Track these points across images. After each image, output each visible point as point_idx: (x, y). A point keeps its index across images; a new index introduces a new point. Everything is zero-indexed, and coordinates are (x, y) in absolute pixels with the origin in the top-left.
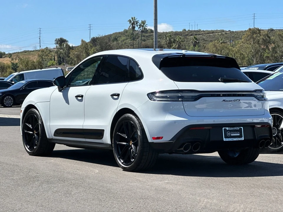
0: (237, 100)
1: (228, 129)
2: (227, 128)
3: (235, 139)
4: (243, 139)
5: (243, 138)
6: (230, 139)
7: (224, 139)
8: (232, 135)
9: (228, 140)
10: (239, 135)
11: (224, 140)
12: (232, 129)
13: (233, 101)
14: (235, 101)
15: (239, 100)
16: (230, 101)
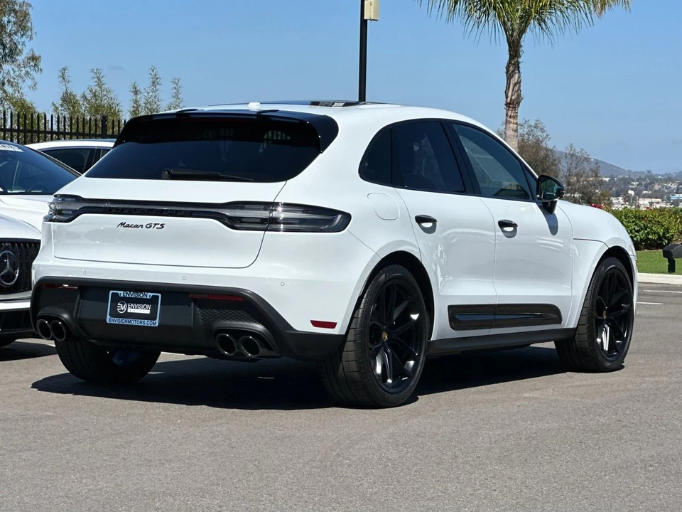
0: (155, 224)
1: (122, 295)
2: (121, 293)
3: (135, 323)
4: (157, 325)
5: (157, 321)
6: (124, 322)
7: (108, 317)
8: (129, 310)
9: (116, 321)
10: (148, 312)
11: (108, 322)
12: (132, 295)
13: (144, 226)
14: (149, 226)
15: (161, 225)
16: (137, 226)
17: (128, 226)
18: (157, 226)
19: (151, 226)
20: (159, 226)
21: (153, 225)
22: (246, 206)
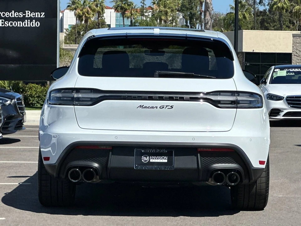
0: (167, 106)
3: (157, 168)
5: (173, 166)
9: (142, 167)
10: (166, 161)
11: (135, 168)
12: (152, 151)
13: (158, 107)
14: (162, 107)
15: (171, 106)
16: (153, 107)
17: (146, 107)
18: (168, 107)
19: (163, 107)
20: (170, 107)
21: (165, 107)
22: (222, 94)
